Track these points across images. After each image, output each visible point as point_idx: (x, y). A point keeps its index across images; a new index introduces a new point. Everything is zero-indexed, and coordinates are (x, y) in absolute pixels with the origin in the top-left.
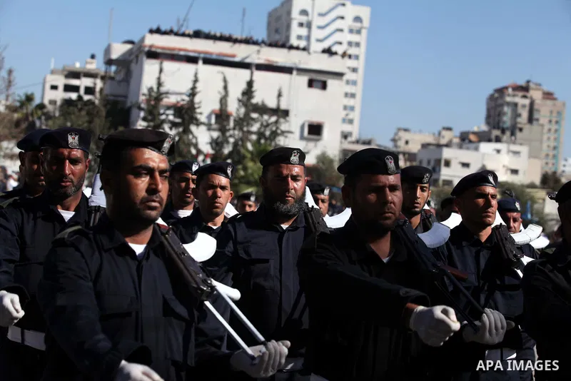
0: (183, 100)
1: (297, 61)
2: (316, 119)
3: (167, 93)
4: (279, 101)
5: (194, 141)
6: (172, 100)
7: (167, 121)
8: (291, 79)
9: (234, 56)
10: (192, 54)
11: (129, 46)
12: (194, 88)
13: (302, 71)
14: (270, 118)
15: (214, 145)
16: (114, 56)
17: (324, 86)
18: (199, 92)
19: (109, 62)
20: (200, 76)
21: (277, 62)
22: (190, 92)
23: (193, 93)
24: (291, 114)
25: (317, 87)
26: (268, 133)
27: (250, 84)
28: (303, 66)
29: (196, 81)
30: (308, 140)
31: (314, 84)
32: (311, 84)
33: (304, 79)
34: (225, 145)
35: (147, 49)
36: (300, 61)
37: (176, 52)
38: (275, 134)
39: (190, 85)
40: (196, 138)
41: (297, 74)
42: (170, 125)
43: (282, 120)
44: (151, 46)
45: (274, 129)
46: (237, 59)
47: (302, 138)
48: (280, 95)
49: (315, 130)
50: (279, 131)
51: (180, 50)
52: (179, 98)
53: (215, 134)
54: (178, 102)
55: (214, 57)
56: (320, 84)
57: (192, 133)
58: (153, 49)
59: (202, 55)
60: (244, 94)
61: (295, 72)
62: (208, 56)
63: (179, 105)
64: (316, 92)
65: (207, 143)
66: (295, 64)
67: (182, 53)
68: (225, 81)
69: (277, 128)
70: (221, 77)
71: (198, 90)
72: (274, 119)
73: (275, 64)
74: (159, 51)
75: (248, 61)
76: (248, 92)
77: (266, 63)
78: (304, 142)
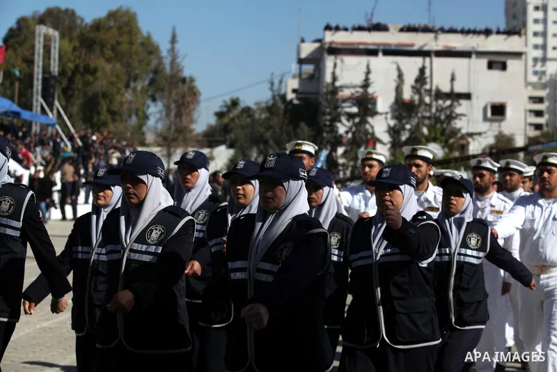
0: (357, 92)
1: (475, 45)
2: (498, 100)
3: (342, 87)
4: (452, 85)
5: (370, 131)
6: (346, 93)
7: (343, 113)
8: (470, 63)
9: (412, 45)
10: (371, 47)
11: (317, 45)
12: (367, 80)
13: (481, 54)
14: (444, 102)
15: (392, 132)
16: (303, 55)
17: (503, 67)
18: (373, 83)
19: (301, 62)
20: (372, 67)
21: (455, 48)
22: (364, 83)
23: (366, 84)
24: (474, 97)
25: (497, 69)
26: (443, 117)
27: (422, 71)
28: (481, 49)
29: (368, 72)
30: (491, 121)
31: (494, 65)
32: (491, 66)
33: (483, 62)
34: (402, 133)
35: (327, 46)
36: (478, 45)
37: (356, 47)
38: (450, 118)
39: (363, 77)
40: (372, 127)
41: (477, 57)
42: (347, 117)
43: (455, 103)
44: (331, 43)
45: (448, 113)
46: (415, 48)
47: (485, 119)
48: (453, 79)
49: (498, 111)
50: (454, 115)
51: (360, 44)
52: (353, 91)
53: (392, 123)
54: (352, 94)
55: (393, 48)
56: (500, 66)
57: (368, 122)
58: (334, 46)
59: (381, 47)
60: (417, 81)
61: (474, 56)
62: (387, 48)
63: (354, 96)
64: (496, 73)
65: (385, 132)
66: (473, 48)
67: (362, 47)
68: (399, 69)
69: (452, 112)
70: (394, 67)
71: (371, 81)
72: (448, 103)
73: (453, 50)
74: (339, 46)
75: (426, 48)
76: (421, 79)
77: (445, 49)
78: (487, 125)
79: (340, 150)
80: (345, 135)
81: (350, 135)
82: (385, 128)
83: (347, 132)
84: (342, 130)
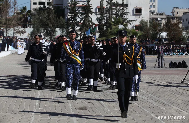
0: (85, 4)
4: (123, 1)
6: (80, 4)
7: (79, 13)
14: (120, 8)
15: (98, 20)
23: (88, 1)
24: (129, 5)
26: (120, 14)
30: (136, 15)
34: (103, 20)
38: (122, 14)
40: (91, 18)
43: (125, 8)
47: (134, 15)
53: (99, 16)
57: (89, 16)
63: (83, 6)
65: (96, 20)
69: (123, 12)
78: (134, 17)
79: (78, 28)
80: (80, 22)
81: (82, 22)
82: (96, 18)
83: (81, 21)
84: (78, 20)
